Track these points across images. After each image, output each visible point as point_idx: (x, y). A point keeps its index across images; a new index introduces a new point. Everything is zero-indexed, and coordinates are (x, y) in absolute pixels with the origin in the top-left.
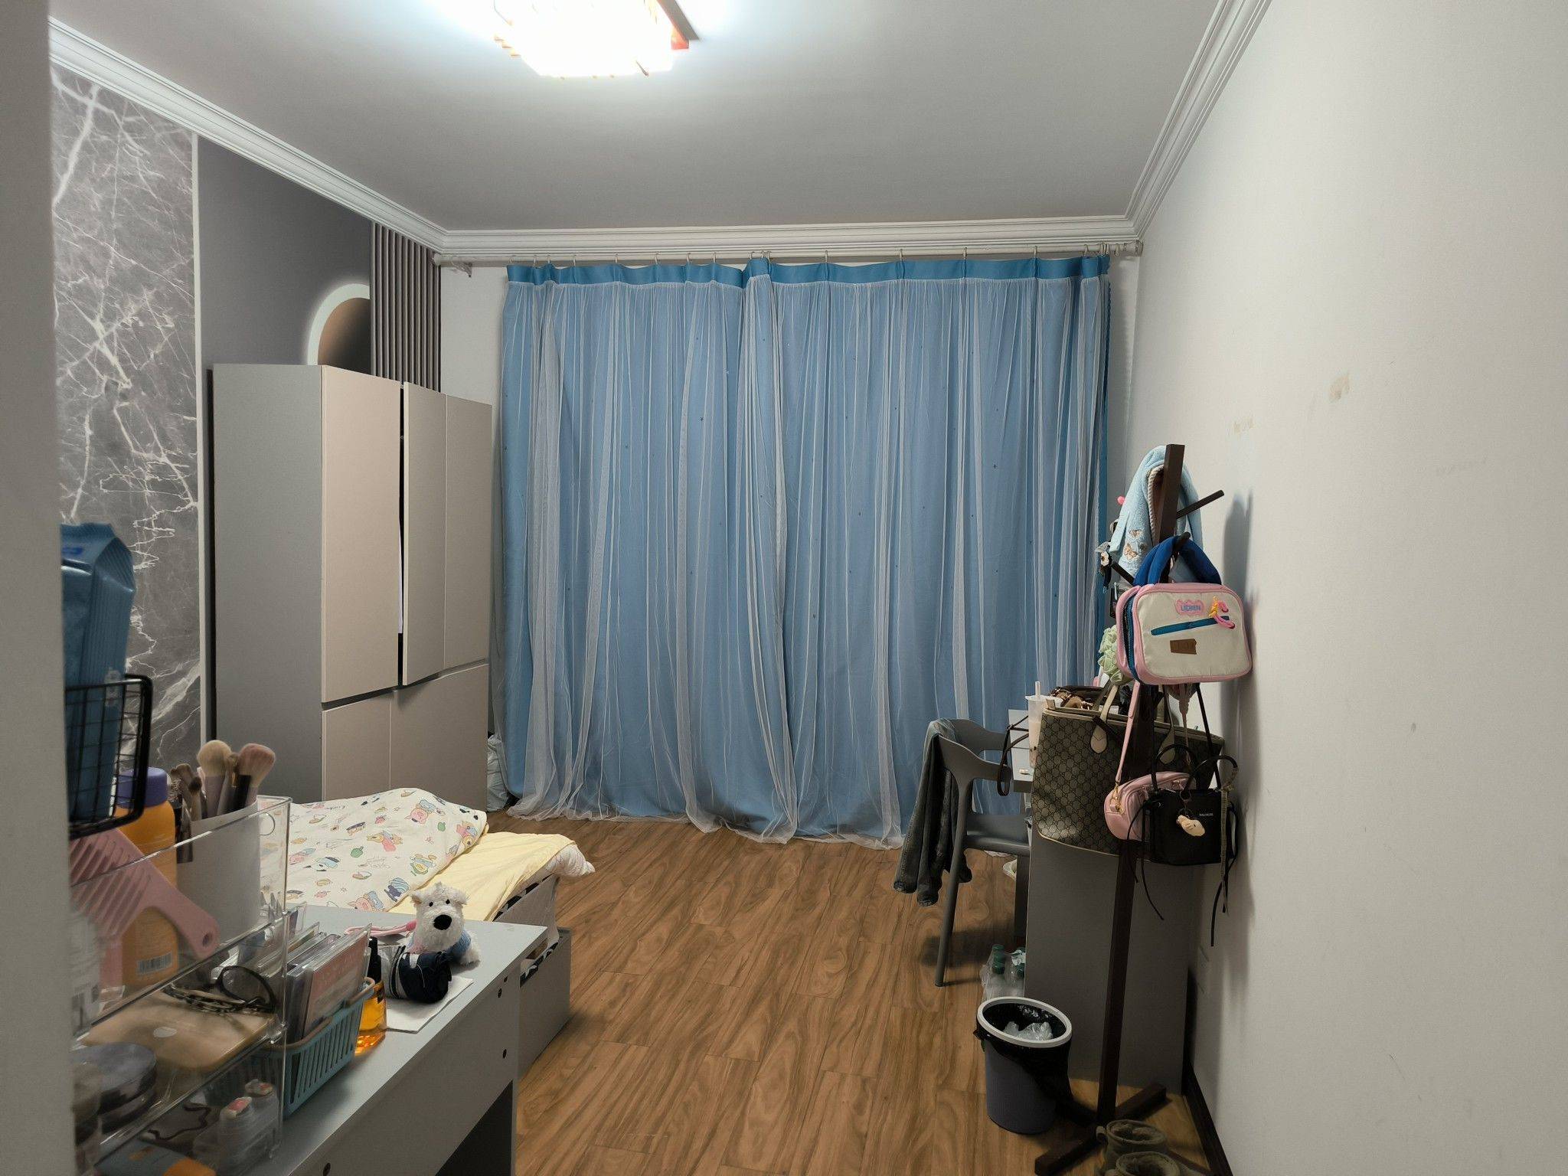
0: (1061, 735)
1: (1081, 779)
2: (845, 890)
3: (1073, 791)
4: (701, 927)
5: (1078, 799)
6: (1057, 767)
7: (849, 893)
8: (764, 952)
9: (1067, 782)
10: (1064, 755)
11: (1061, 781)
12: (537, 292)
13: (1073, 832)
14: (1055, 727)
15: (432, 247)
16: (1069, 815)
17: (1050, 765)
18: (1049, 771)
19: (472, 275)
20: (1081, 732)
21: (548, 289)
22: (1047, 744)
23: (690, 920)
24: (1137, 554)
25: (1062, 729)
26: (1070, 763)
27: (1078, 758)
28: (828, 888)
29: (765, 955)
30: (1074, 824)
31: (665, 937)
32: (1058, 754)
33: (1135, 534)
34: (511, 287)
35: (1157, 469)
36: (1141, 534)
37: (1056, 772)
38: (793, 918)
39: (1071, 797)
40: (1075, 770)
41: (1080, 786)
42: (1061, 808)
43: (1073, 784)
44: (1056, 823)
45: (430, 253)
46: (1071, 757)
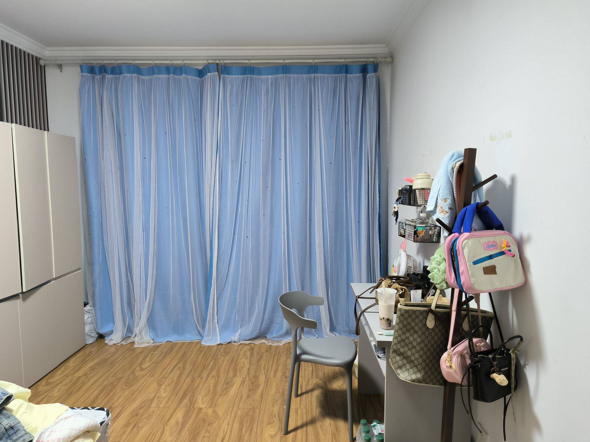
0: (410, 320)
1: (422, 345)
2: (272, 374)
3: (418, 352)
4: (200, 409)
5: (421, 356)
6: (407, 338)
7: (275, 376)
8: (235, 425)
9: (414, 347)
10: (412, 331)
11: (410, 346)
12: (97, 79)
13: (419, 375)
14: (406, 315)
15: (39, 56)
16: (416, 366)
17: (403, 337)
18: (403, 340)
19: (63, 71)
20: (421, 317)
21: (103, 78)
22: (401, 325)
23: (194, 406)
24: (447, 212)
25: (410, 316)
26: (416, 336)
27: (420, 333)
28: (264, 373)
29: (236, 426)
30: (419, 371)
31: (181, 420)
32: (408, 331)
33: (445, 200)
34: (82, 76)
35: (460, 163)
36: (449, 201)
37: (407, 341)
38: (248, 396)
39: (417, 355)
40: (419, 340)
41: (422, 349)
42: (411, 362)
43: (418, 348)
44: (408, 370)
45: (38, 59)
46: (416, 332)
